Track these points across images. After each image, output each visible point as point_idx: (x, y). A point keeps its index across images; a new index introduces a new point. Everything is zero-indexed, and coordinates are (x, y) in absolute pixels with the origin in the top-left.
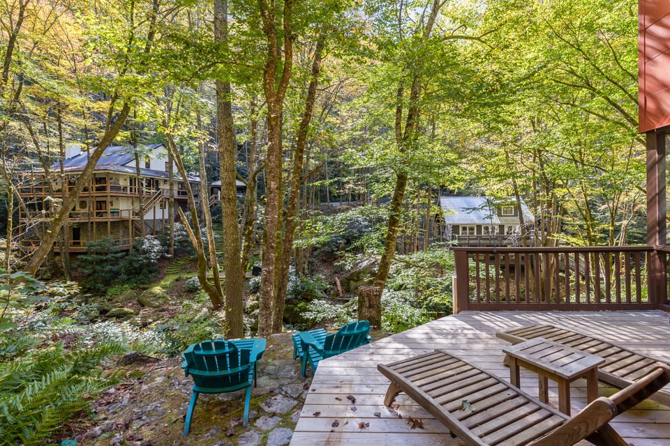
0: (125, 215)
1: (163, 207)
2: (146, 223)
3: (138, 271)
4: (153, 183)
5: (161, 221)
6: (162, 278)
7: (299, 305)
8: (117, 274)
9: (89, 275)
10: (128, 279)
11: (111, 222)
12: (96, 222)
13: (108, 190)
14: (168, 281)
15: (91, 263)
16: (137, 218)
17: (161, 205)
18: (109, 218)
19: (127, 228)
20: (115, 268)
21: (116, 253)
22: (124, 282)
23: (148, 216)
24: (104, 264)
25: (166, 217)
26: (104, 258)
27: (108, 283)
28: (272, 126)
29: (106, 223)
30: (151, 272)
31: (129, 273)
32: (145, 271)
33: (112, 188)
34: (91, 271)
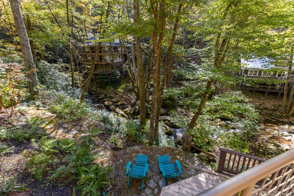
0: (108, 61)
1: (119, 57)
2: (115, 63)
3: (114, 82)
4: (115, 48)
5: (119, 62)
6: (121, 85)
7: (167, 102)
8: (108, 83)
9: (100, 82)
10: (111, 84)
11: (105, 64)
12: (101, 64)
13: (102, 53)
14: (123, 86)
15: (101, 78)
16: (112, 62)
17: (119, 56)
18: (104, 63)
19: (109, 65)
20: (107, 80)
21: (107, 75)
22: (110, 85)
23: (115, 61)
24: (104, 79)
25: (121, 61)
26: (104, 77)
27: (106, 85)
28: (155, 60)
29: (103, 64)
30: (117, 82)
31: (111, 82)
32: (116, 82)
33: (104, 52)
34: (101, 81)
